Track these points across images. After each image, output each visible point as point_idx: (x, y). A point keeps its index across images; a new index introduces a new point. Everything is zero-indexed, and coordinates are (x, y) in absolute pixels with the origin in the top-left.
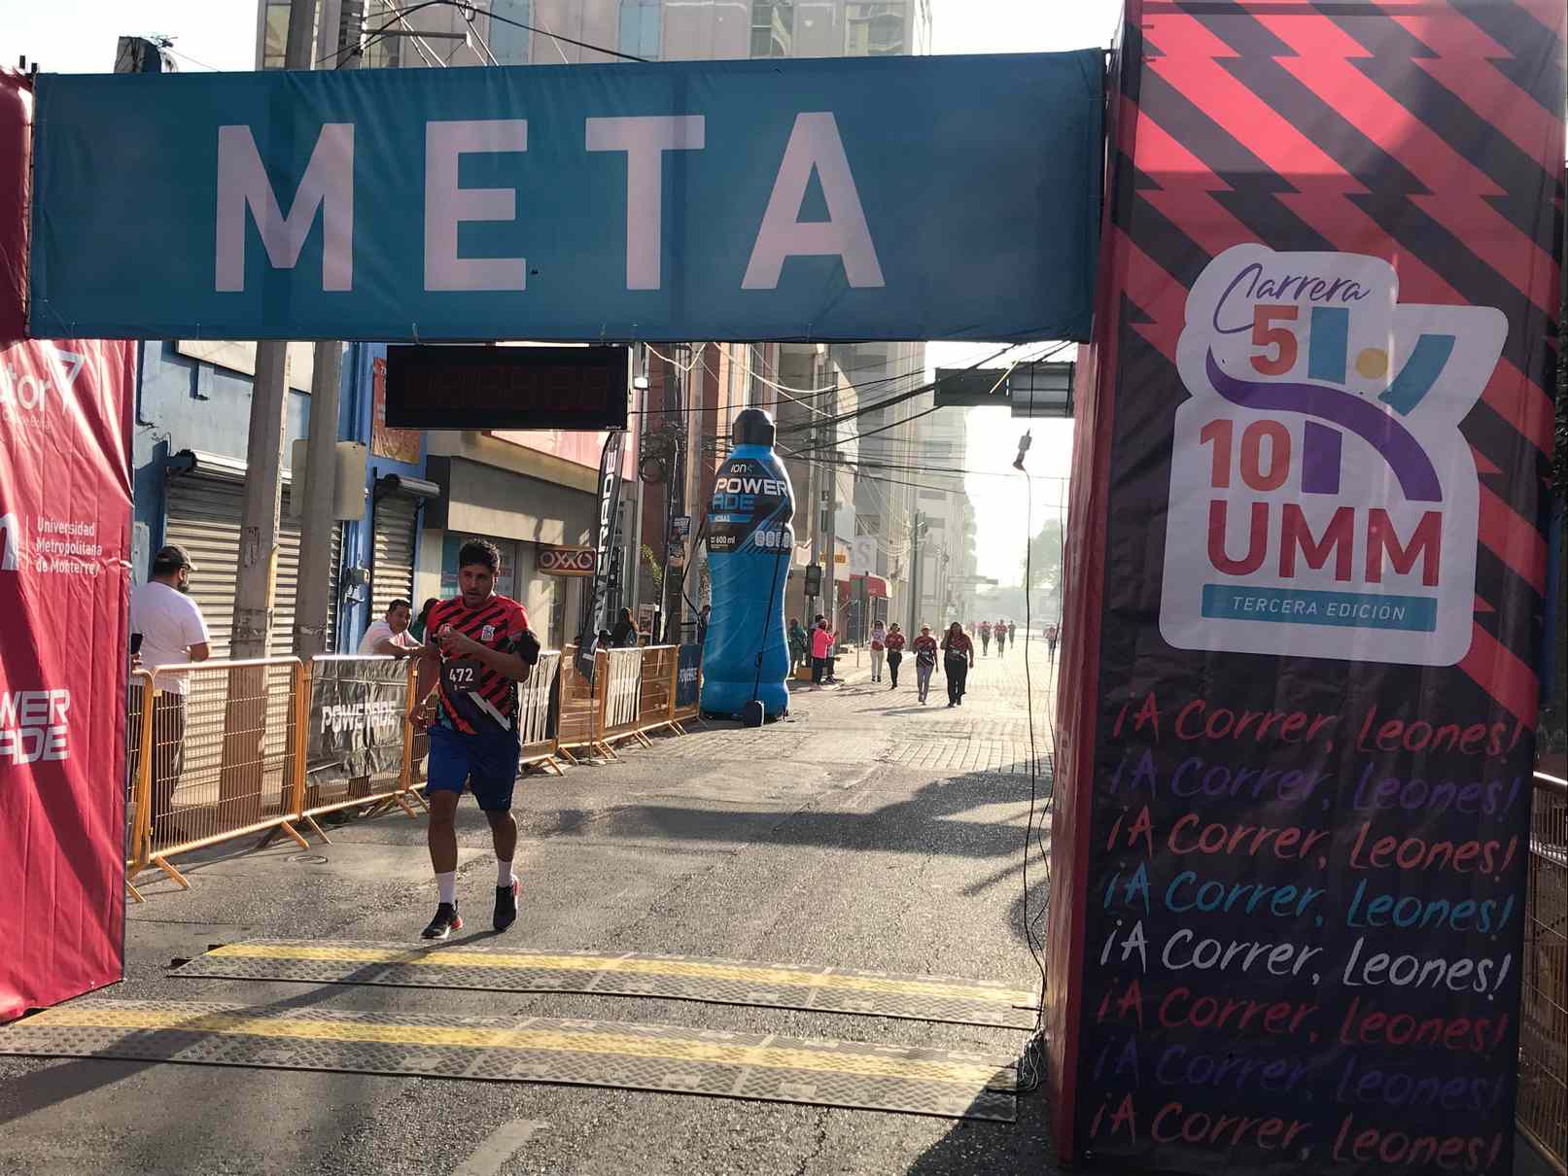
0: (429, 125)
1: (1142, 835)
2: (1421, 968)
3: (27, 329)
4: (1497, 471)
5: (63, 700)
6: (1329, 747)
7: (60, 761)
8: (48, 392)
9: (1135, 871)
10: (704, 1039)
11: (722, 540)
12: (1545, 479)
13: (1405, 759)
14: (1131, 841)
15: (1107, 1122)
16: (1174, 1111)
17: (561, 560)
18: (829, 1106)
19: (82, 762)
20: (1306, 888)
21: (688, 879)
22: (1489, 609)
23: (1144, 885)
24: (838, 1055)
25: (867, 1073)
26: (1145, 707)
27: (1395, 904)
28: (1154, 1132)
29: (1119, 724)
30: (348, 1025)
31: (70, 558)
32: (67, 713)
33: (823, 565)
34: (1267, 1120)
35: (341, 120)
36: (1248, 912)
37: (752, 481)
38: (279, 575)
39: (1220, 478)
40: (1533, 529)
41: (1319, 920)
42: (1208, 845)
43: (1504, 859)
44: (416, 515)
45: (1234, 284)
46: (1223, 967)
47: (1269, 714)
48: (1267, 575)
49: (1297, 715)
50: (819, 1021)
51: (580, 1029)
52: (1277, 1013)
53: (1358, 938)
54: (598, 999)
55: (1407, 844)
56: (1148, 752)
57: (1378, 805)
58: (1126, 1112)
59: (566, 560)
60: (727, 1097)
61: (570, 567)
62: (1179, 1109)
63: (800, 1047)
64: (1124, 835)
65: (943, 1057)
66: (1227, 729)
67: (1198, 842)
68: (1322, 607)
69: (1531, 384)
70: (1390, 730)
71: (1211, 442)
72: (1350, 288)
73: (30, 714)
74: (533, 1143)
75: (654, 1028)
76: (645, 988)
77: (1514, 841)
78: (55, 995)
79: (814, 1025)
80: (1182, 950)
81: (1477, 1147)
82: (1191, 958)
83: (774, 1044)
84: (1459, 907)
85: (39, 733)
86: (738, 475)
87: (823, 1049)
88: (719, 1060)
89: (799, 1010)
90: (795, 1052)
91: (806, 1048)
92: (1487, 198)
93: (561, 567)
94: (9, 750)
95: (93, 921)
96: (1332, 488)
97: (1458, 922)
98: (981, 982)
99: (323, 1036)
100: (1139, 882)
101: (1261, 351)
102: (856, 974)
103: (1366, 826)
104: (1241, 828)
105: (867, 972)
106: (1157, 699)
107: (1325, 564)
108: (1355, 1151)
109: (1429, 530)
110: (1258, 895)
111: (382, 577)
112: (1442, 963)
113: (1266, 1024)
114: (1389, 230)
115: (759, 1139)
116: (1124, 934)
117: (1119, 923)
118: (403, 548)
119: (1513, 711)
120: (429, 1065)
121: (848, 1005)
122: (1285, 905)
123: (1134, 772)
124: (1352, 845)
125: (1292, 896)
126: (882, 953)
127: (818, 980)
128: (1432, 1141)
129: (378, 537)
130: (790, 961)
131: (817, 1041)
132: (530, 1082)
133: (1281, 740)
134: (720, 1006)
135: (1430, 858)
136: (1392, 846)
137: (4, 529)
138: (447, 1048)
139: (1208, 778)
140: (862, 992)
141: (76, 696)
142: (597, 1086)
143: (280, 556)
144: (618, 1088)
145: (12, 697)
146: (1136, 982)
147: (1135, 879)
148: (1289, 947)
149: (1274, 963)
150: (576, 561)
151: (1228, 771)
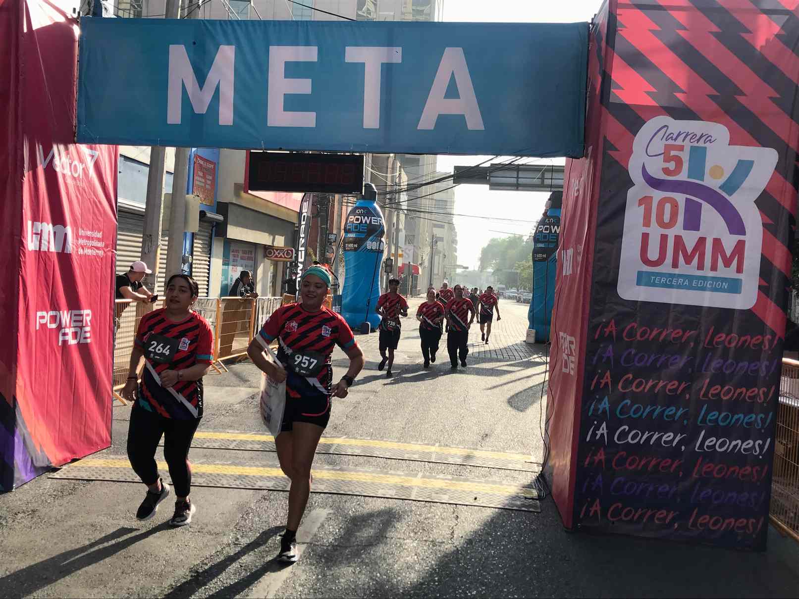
0: (271, 47)
1: (606, 384)
2: (730, 444)
3: (75, 138)
4: (771, 222)
5: (88, 315)
6: (692, 344)
7: (87, 344)
8: (83, 169)
9: (603, 400)
10: (391, 474)
11: (351, 245)
12: (792, 226)
13: (726, 350)
14: (601, 387)
15: (588, 511)
16: (618, 506)
17: (277, 253)
18: (456, 504)
19: (96, 343)
20: (680, 408)
21: (359, 403)
22: (767, 284)
23: (607, 406)
24: (454, 482)
25: (470, 490)
26: (610, 326)
27: (719, 415)
28: (609, 515)
29: (598, 333)
30: (227, 467)
31: (92, 247)
32: (90, 321)
33: (392, 258)
34: (659, 511)
35: (229, 44)
36: (654, 418)
37: (366, 217)
38: (160, 259)
39: (647, 223)
40: (785, 249)
41: (685, 422)
42: (637, 387)
43: (769, 396)
44: (212, 230)
45: (656, 134)
46: (641, 443)
47: (666, 330)
48: (666, 267)
49: (678, 331)
50: (440, 467)
51: (333, 469)
52: (665, 463)
53: (702, 431)
54: (337, 456)
55: (726, 388)
56: (611, 347)
57: (713, 372)
58: (596, 507)
59: (279, 253)
60: (410, 500)
61: (281, 257)
62: (620, 505)
63: (435, 478)
64: (599, 383)
65: (501, 483)
66: (646, 336)
67: (632, 387)
68: (691, 282)
69: (788, 183)
70: (719, 338)
71: (643, 206)
72: (708, 137)
73: (75, 321)
74: (328, 519)
75: (366, 469)
76: (357, 452)
77: (773, 388)
78: (84, 453)
79: (438, 469)
80: (624, 435)
81: (753, 523)
82: (627, 438)
83: (424, 477)
84: (747, 418)
85: (78, 330)
86: (359, 215)
87: (446, 479)
88: (402, 484)
89: (429, 462)
90: (435, 480)
91: (438, 479)
92: (771, 98)
93: (276, 257)
94: (67, 338)
95: (100, 418)
96: (696, 228)
97: (747, 423)
98: (507, 451)
99: (216, 472)
100: (605, 404)
101: (666, 165)
102: (450, 446)
103: (708, 380)
104: (651, 380)
105: (454, 446)
106: (615, 323)
107: (693, 262)
108: (698, 525)
109: (740, 248)
110: (658, 410)
111: (197, 260)
112: (739, 442)
113: (660, 468)
114: (726, 112)
115: (428, 518)
116: (597, 428)
117: (596, 422)
118: (206, 246)
119: (774, 330)
120: (270, 485)
121: (451, 460)
122: (670, 415)
123: (603, 355)
124: (701, 389)
125: (674, 411)
126: (458, 438)
127: (433, 449)
128: (733, 520)
129: (195, 241)
130: (418, 441)
131: (441, 476)
132: (317, 493)
133: (671, 341)
134: (393, 460)
135: (736, 394)
136: (719, 390)
137: (66, 234)
138: (276, 477)
139: (637, 357)
140: (456, 454)
141: (94, 314)
142: (350, 495)
143: (161, 249)
144: (359, 496)
145: (68, 314)
146: (602, 449)
147: (603, 403)
148: (672, 434)
149: (665, 442)
150: (283, 254)
151: (646, 355)
